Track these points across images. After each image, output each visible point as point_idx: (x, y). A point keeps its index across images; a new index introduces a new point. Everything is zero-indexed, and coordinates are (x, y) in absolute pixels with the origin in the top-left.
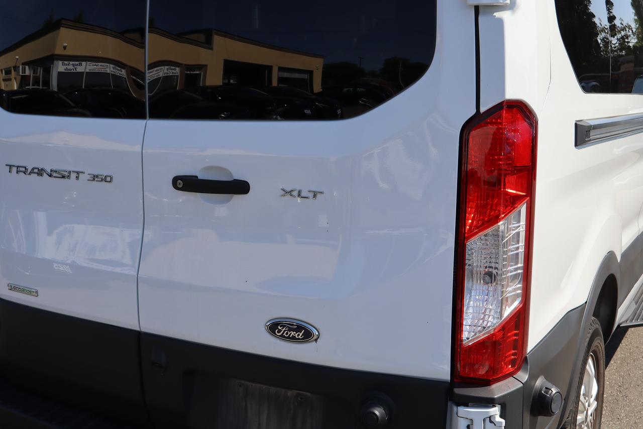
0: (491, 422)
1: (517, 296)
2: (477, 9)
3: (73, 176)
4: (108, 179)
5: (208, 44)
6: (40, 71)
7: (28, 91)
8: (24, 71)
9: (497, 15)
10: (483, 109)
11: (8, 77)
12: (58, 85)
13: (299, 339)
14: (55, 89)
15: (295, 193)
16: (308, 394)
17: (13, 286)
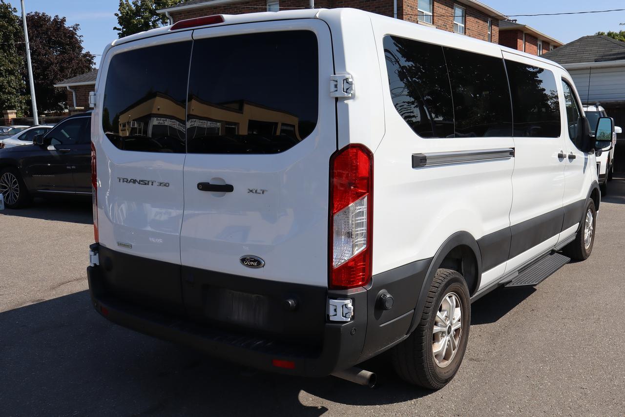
0: (346, 307)
1: (364, 244)
2: (337, 99)
3: (150, 183)
4: (167, 185)
5: (240, 110)
6: (142, 124)
7: (136, 137)
8: (134, 124)
9: (346, 102)
10: (339, 149)
11: (124, 128)
12: (152, 133)
13: (255, 266)
14: (150, 136)
15: (254, 191)
16: (261, 296)
17: (120, 243)
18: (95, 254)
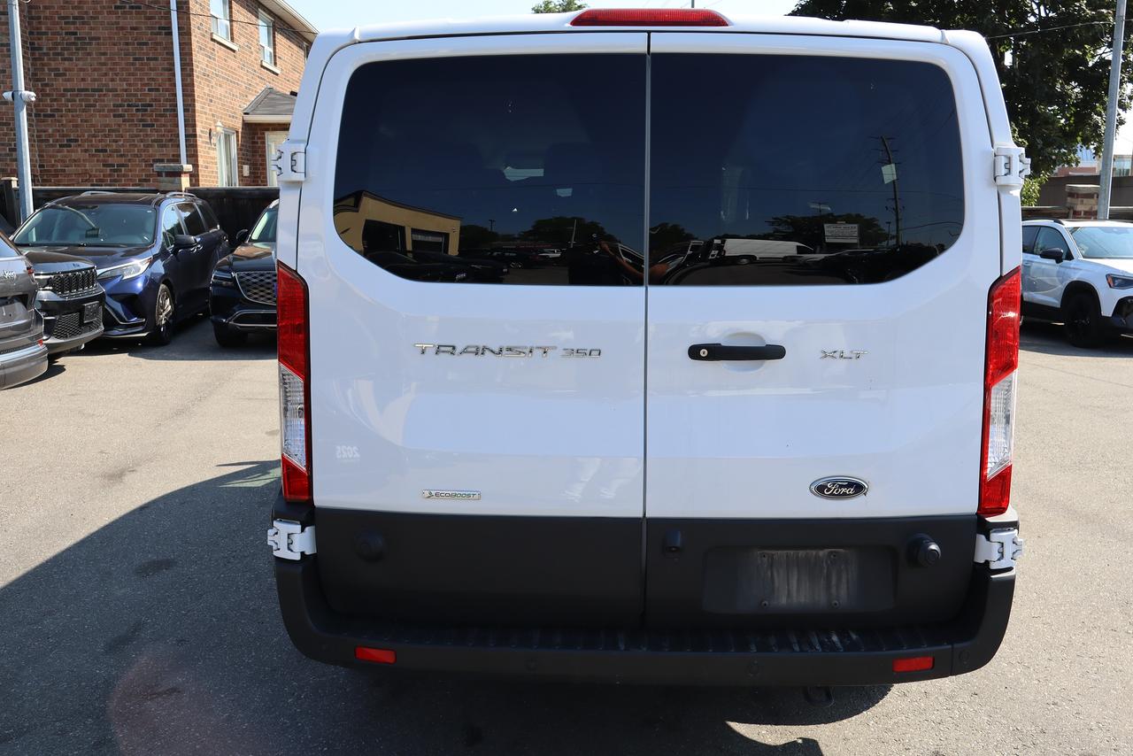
3: (538, 352)
4: (595, 353)
13: (850, 494)
15: (837, 355)
16: (841, 550)
17: (433, 493)
18: (303, 530)
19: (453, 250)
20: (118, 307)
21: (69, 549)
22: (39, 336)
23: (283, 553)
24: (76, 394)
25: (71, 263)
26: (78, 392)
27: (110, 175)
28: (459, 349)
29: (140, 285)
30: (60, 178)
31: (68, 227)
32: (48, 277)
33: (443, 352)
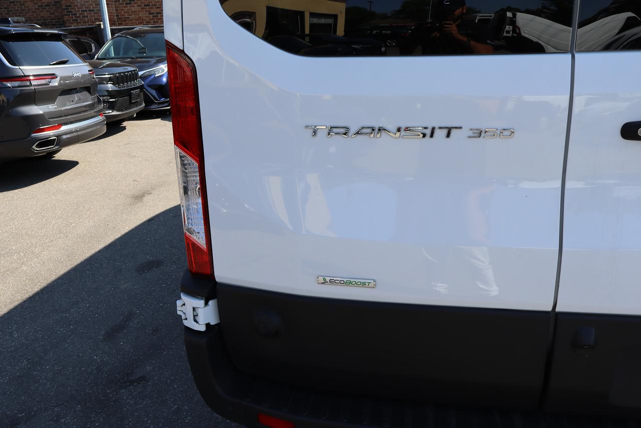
17: (328, 279)
18: (206, 304)
19: (340, 31)
20: (154, 92)
21: (100, 251)
22: (101, 110)
23: (190, 323)
24: (129, 144)
25: (123, 68)
26: (130, 142)
27: (153, 19)
28: (353, 130)
29: (165, 79)
30: (127, 22)
31: (128, 48)
32: (109, 76)
33: (336, 134)
